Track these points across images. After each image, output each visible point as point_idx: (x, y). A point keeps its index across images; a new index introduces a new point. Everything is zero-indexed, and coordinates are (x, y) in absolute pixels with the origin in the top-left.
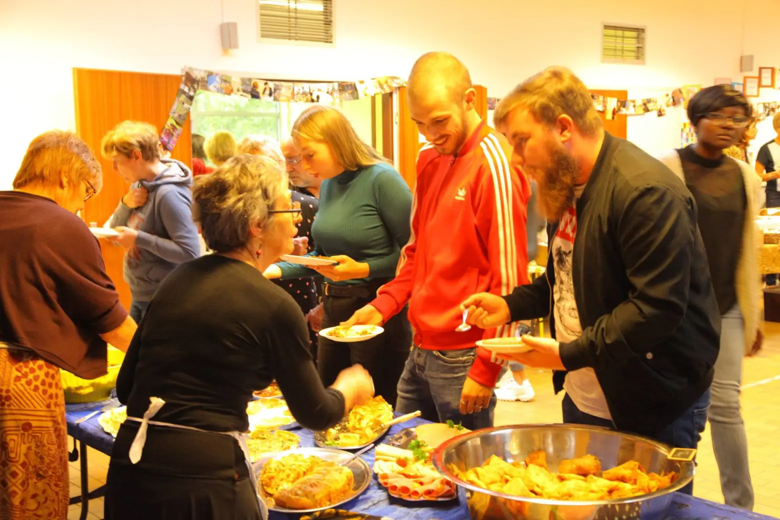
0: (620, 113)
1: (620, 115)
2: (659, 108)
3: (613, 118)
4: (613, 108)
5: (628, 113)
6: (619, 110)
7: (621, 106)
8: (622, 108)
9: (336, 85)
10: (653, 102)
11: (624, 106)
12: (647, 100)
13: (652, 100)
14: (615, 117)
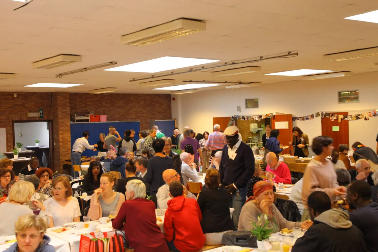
0: (344, 120)
1: (345, 120)
2: (365, 117)
3: (341, 121)
4: (341, 118)
5: (348, 119)
6: (344, 119)
7: (345, 117)
8: (345, 118)
9: (259, 116)
10: (361, 115)
11: (346, 117)
12: (358, 115)
13: (361, 114)
14: (342, 121)
